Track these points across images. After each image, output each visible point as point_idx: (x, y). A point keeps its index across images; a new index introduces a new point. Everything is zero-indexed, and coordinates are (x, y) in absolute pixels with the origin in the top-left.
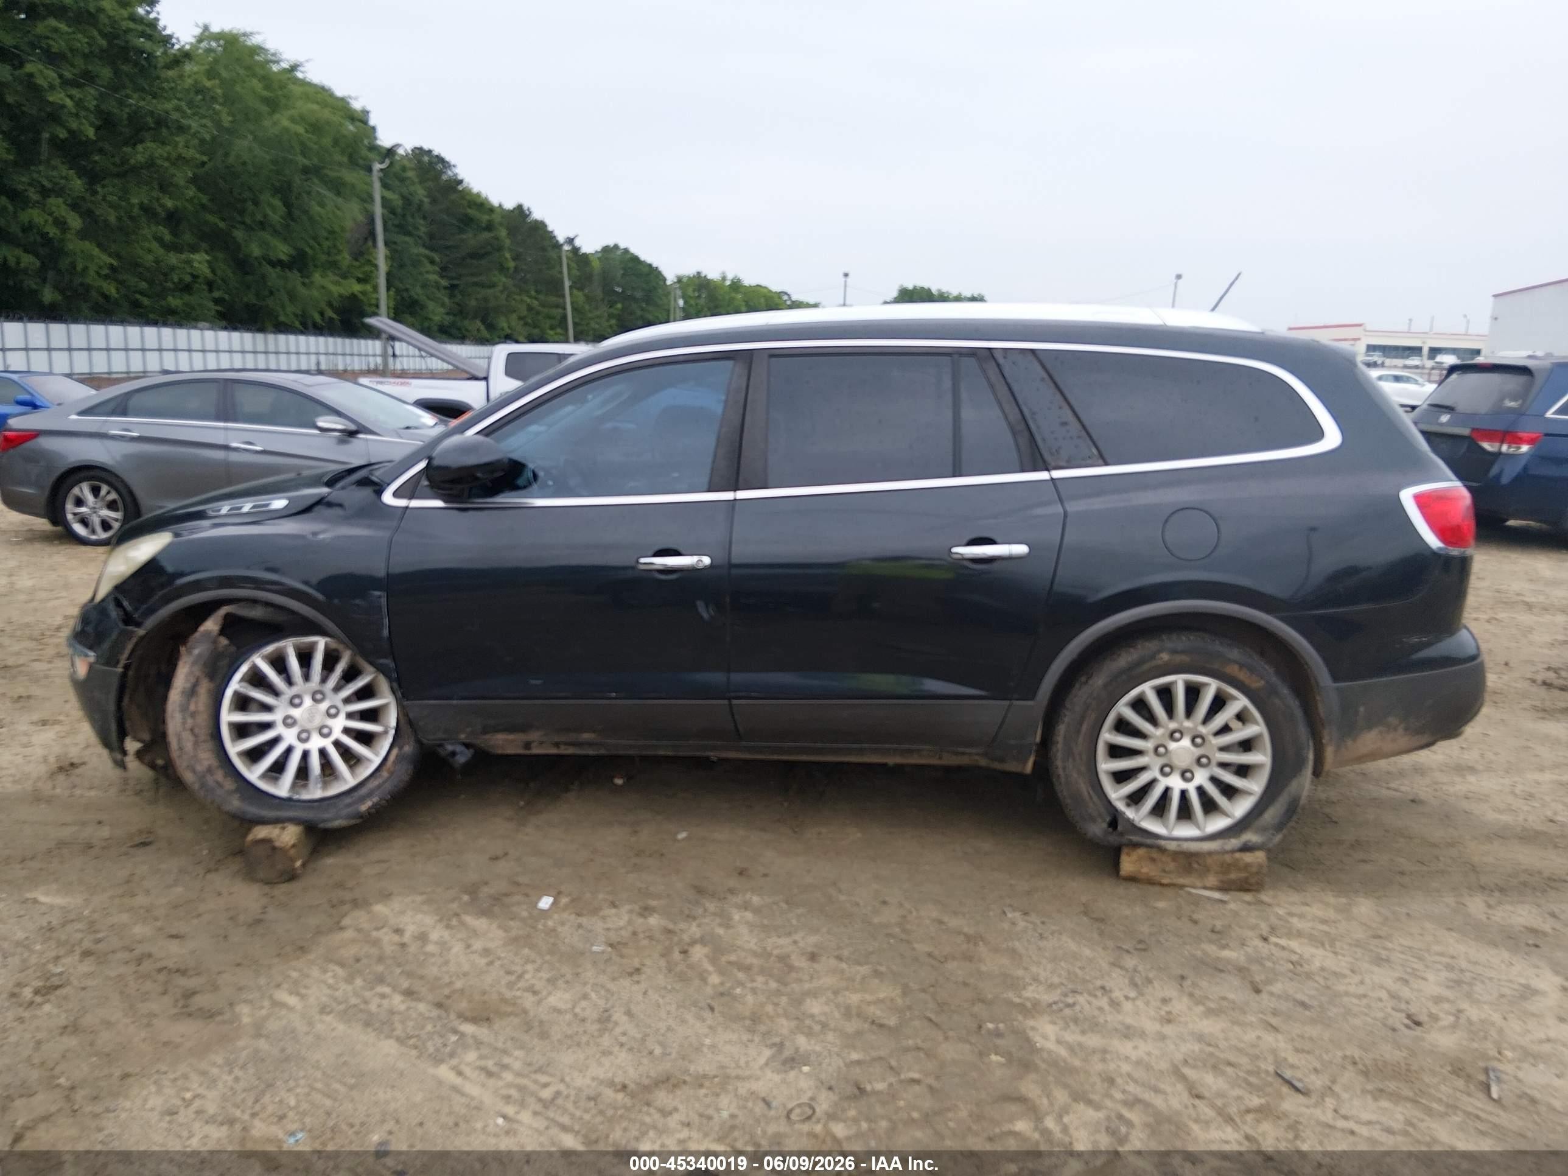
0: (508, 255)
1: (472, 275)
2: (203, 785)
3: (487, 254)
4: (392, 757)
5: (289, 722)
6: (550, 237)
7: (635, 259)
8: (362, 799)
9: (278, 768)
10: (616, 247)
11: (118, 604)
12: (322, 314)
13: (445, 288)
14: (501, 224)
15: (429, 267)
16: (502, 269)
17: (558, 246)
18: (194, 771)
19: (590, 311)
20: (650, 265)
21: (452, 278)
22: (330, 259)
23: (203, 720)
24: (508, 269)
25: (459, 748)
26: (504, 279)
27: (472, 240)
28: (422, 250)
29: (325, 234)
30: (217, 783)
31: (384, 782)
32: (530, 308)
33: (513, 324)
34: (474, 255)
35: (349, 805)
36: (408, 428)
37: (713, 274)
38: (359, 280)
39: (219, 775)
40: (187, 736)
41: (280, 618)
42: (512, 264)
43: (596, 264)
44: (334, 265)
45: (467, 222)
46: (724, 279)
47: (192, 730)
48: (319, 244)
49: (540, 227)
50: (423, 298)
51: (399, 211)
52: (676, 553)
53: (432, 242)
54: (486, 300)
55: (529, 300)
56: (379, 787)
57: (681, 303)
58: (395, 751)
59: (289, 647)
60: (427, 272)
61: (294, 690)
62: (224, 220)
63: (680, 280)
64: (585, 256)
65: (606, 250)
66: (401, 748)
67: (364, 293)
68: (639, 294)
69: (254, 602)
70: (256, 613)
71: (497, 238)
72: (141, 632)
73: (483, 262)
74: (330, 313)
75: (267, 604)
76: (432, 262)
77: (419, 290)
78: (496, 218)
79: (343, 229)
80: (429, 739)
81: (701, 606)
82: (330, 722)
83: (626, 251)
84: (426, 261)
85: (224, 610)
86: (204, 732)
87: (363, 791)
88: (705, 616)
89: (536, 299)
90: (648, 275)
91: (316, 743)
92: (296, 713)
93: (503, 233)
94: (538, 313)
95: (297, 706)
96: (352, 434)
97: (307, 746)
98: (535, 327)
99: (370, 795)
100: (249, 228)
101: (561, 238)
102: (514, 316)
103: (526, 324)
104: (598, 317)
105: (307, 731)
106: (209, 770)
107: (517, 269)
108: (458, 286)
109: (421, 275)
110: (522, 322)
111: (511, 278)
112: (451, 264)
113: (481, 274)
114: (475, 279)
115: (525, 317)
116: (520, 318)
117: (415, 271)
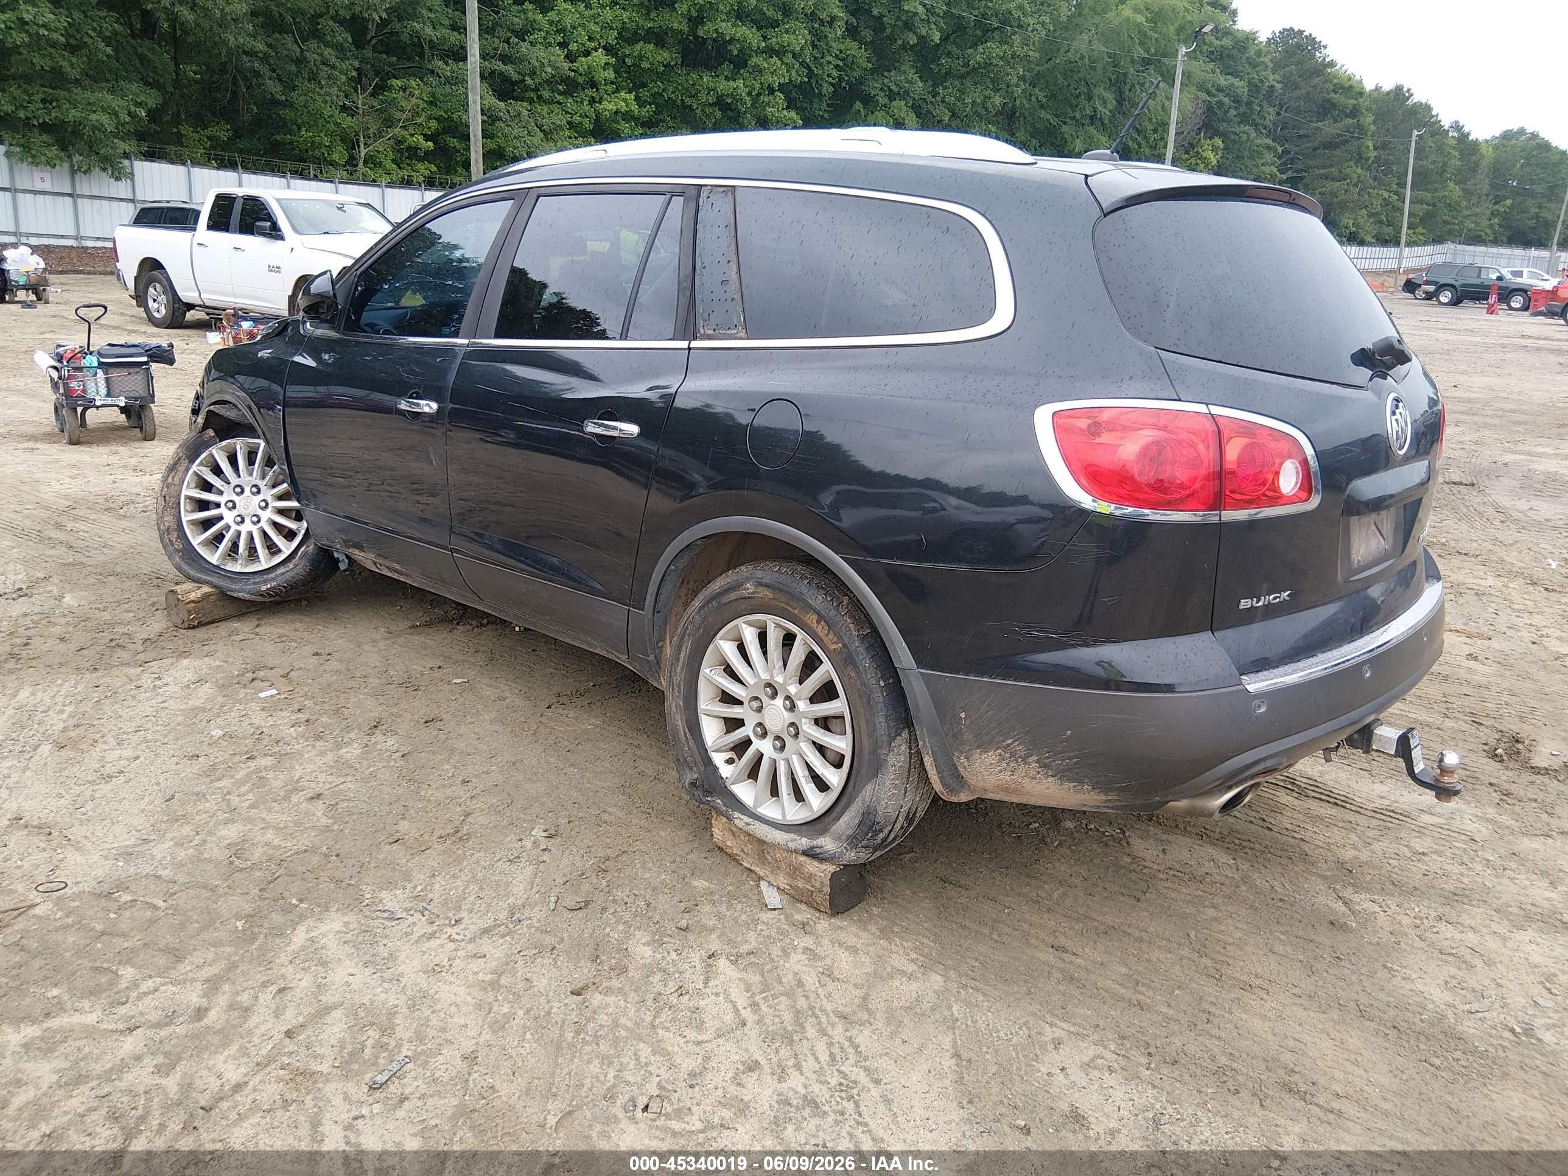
0: (1370, 144)
1: (1322, 166)
3: (1344, 142)
6: (1433, 121)
9: (216, 539)
10: (1522, 131)
14: (1368, 109)
15: (1268, 159)
16: (1360, 158)
17: (1440, 132)
19: (1467, 208)
21: (1297, 171)
24: (1368, 159)
26: (1359, 171)
27: (1328, 128)
28: (1265, 141)
33: (1361, 221)
34: (1330, 145)
42: (1373, 154)
43: (1488, 153)
45: (1326, 109)
48: (1145, 137)
49: (1421, 110)
51: (1245, 99)
53: (1279, 131)
55: (1386, 194)
60: (1267, 164)
62: (1057, 116)
64: (1475, 144)
65: (1506, 135)
71: (1360, 126)
73: (1337, 152)
76: (1273, 153)
78: (1364, 102)
83: (1534, 136)
84: (1266, 151)
89: (1396, 193)
93: (1369, 119)
100: (1078, 124)
101: (1446, 122)
107: (1377, 159)
108: (1302, 178)
109: (1257, 166)
110: (1372, 220)
111: (1369, 169)
112: (1303, 155)
113: (1332, 166)
114: (1324, 171)
115: (1377, 213)
116: (1371, 215)
117: (1249, 163)
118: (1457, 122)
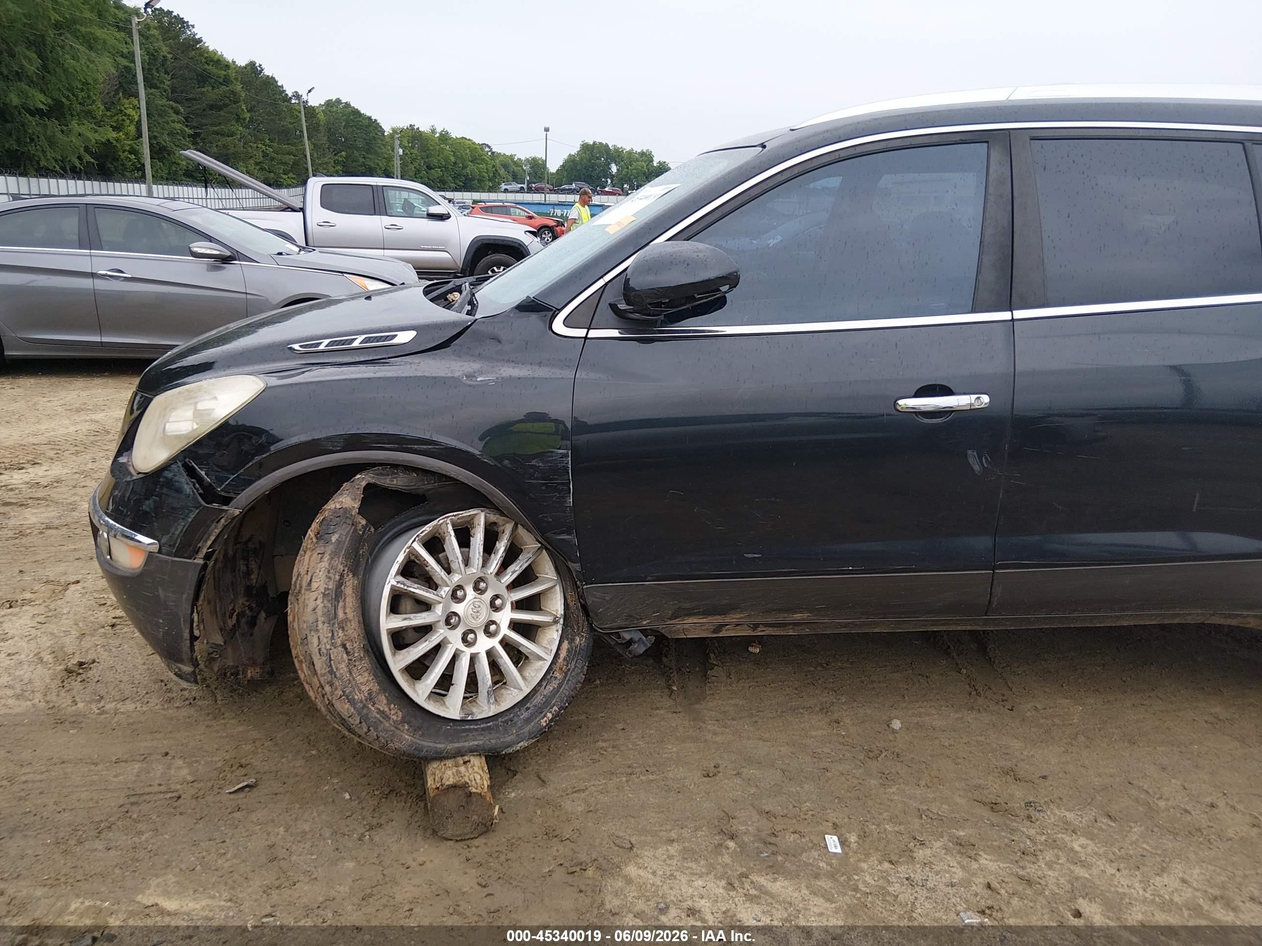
0: (244, 107)
1: (212, 125)
2: (364, 719)
3: (226, 105)
4: (563, 654)
5: (451, 620)
6: (280, 91)
7: (356, 113)
8: (540, 710)
9: (446, 681)
10: (338, 101)
11: (191, 473)
12: (80, 158)
13: (189, 136)
14: (236, 79)
15: (175, 117)
16: (238, 119)
17: (287, 99)
18: (352, 702)
19: (318, 158)
20: (370, 118)
21: (194, 127)
22: (86, 109)
23: (354, 629)
24: (245, 119)
25: (637, 636)
26: (240, 128)
27: (211, 94)
28: (164, 101)
29: (80, 86)
30: (380, 712)
31: (560, 686)
32: (265, 155)
34: (215, 107)
35: (528, 721)
36: (280, 254)
37: (424, 128)
38: (114, 128)
39: (382, 702)
40: (338, 654)
41: (425, 486)
42: (247, 115)
43: (321, 116)
44: (89, 114)
45: (205, 77)
46: (433, 131)
47: (344, 646)
48: (74, 95)
49: (270, 82)
50: (170, 145)
52: (946, 391)
53: (175, 94)
54: (225, 146)
56: (556, 691)
57: (401, 151)
58: (566, 645)
59: (446, 524)
60: (173, 122)
61: (456, 578)
63: (395, 131)
64: (313, 108)
65: (329, 103)
66: (572, 641)
67: (117, 140)
68: (360, 144)
69: (395, 466)
70: (398, 482)
71: (233, 92)
72: (234, 510)
73: (222, 113)
74: (88, 158)
75: (409, 468)
76: (177, 112)
77: (166, 137)
78: (231, 73)
79: (95, 80)
80: (603, 626)
81: (972, 458)
82: (496, 616)
83: (347, 105)
84: (171, 111)
85: (362, 479)
86: (357, 646)
87: (538, 699)
88: (977, 468)
89: (269, 146)
90: (369, 126)
91: (484, 644)
92: (459, 608)
93: (239, 87)
94: (272, 159)
95: (460, 600)
96: (226, 260)
97: (474, 650)
98: (270, 172)
99: (547, 703)
101: (289, 92)
102: (252, 161)
103: (262, 169)
104: (326, 163)
105: (472, 631)
106: (370, 697)
107: (251, 120)
108: (200, 134)
109: (168, 123)
110: (258, 168)
111: (247, 127)
112: (194, 114)
113: (220, 124)
114: (215, 128)
115: (261, 162)
116: (257, 164)
117: (161, 120)
118: (296, 92)
